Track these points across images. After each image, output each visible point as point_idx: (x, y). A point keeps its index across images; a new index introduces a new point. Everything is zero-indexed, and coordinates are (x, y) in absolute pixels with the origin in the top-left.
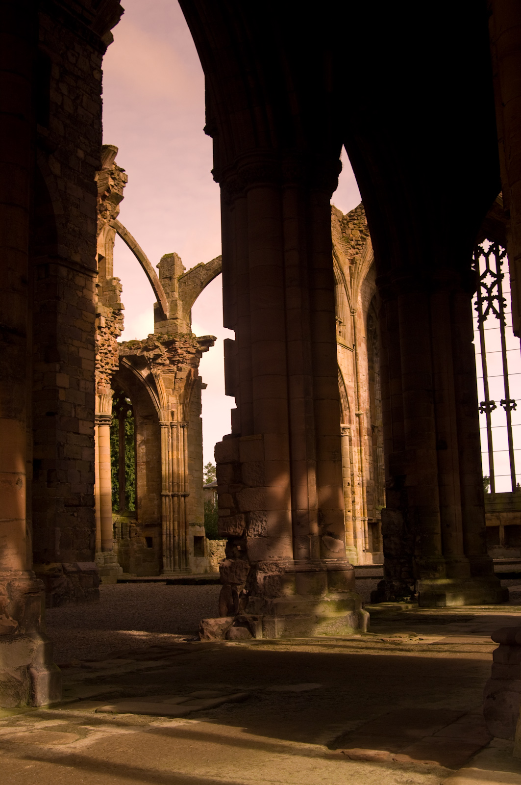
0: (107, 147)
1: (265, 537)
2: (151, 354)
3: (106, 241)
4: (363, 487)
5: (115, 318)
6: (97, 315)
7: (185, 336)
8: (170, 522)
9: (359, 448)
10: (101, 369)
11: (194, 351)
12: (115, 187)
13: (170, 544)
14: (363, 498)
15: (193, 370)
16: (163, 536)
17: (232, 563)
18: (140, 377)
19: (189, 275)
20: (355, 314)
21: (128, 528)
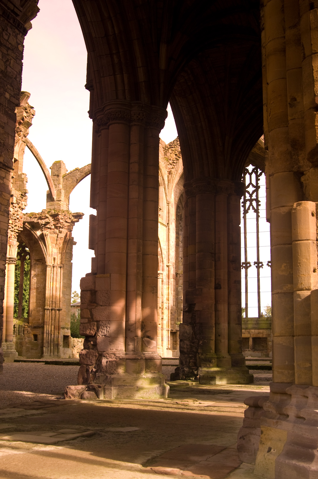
0: (23, 93)
1: (108, 337)
2: (43, 222)
3: (19, 150)
4: (168, 310)
5: (22, 198)
6: (11, 195)
7: (65, 212)
8: (49, 325)
9: (168, 286)
10: (12, 229)
11: (70, 221)
12: (27, 118)
13: (48, 339)
14: (168, 317)
15: (68, 233)
16: (44, 334)
17: (87, 352)
18: (36, 236)
19: (69, 175)
20: (169, 205)
21: (23, 328)
